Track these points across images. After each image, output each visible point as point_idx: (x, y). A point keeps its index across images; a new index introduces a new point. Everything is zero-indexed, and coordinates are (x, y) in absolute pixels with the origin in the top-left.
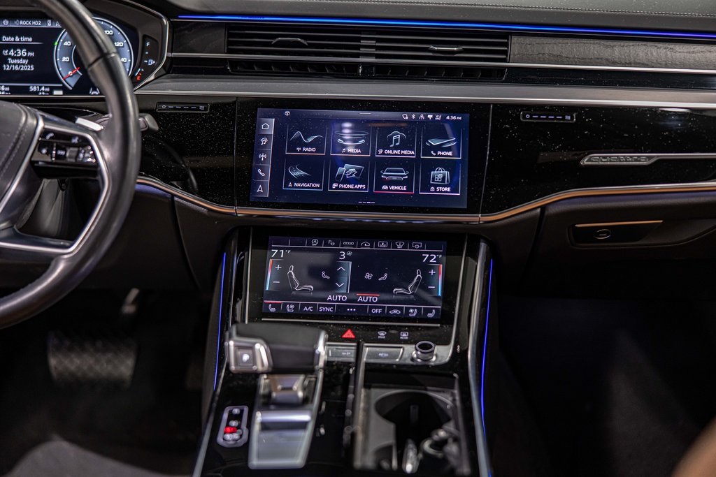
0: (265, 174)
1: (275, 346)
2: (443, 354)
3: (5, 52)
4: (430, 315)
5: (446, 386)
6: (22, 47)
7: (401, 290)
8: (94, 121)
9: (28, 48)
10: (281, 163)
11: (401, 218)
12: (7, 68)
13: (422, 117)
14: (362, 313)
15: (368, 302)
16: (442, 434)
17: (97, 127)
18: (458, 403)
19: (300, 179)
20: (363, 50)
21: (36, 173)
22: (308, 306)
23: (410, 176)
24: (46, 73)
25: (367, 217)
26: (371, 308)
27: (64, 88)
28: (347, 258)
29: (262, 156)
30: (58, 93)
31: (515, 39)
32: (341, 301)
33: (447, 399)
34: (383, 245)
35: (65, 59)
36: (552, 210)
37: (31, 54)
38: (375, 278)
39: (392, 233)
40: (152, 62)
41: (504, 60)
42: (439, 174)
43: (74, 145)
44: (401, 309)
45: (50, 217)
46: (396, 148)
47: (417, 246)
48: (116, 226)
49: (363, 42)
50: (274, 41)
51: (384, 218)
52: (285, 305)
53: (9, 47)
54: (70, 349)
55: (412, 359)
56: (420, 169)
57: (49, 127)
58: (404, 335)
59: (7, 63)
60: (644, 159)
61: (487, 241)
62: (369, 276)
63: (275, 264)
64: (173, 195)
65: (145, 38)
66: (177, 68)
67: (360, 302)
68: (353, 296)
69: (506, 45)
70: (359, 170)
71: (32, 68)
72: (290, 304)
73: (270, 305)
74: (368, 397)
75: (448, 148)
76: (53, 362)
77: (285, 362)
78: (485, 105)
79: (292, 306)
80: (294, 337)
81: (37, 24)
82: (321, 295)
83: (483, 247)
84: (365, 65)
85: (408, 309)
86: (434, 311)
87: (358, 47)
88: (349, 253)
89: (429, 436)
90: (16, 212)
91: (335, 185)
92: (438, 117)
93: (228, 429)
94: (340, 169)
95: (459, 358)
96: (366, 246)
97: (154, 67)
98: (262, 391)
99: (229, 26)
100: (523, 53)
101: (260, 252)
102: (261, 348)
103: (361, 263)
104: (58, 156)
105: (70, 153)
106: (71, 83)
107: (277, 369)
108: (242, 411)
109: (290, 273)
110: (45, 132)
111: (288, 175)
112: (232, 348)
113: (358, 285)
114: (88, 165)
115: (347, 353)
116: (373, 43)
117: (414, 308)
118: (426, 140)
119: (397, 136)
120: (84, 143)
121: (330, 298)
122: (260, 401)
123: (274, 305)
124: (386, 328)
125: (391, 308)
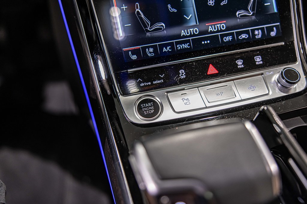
4: (273, 34)
7: (243, 12)
14: (216, 44)
15: (218, 31)
22: (166, 46)
26: (223, 36)
32: (194, 35)
38: (217, 3)
44: (247, 32)
52: (144, 49)
62: (211, 2)
67: (212, 32)
68: (203, 27)
72: (148, 47)
73: (130, 53)
79: (151, 50)
82: (174, 31)
85: (253, 31)
86: (275, 29)
109: (138, 12)
117: (258, 29)
121: (183, 33)
123: (134, 52)
124: (241, 56)
125: (239, 34)
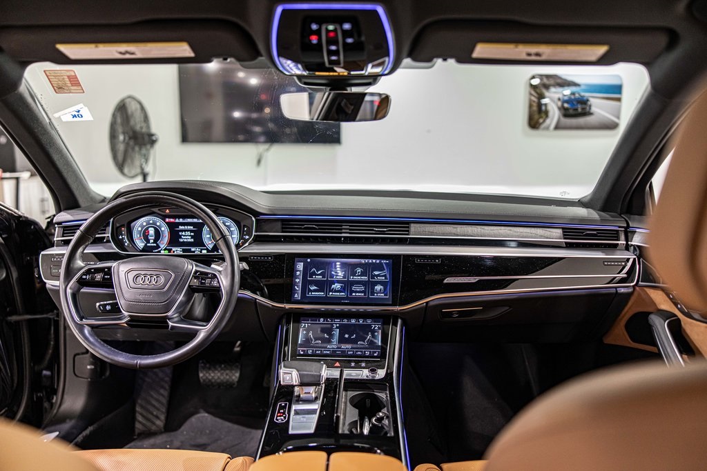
0: (298, 289)
1: (301, 373)
2: (381, 373)
3: (180, 233)
4: (375, 355)
5: (383, 389)
6: (188, 231)
7: (362, 343)
8: (219, 265)
9: (191, 231)
10: (306, 283)
11: (362, 308)
12: (181, 240)
13: (370, 261)
14: (344, 354)
15: (346, 349)
16: (381, 414)
17: (220, 269)
18: (389, 398)
19: (315, 291)
20: (343, 231)
21: (192, 290)
22: (318, 350)
23: (365, 289)
24: (198, 242)
25: (346, 308)
26: (348, 351)
27: (207, 249)
28: (337, 328)
29: (297, 280)
30: (204, 252)
31: (412, 225)
32: (334, 348)
33: (383, 396)
34: (353, 321)
35: (208, 236)
36: (431, 304)
37: (192, 234)
38: (350, 337)
39: (357, 315)
40: (247, 237)
41: (408, 234)
42: (378, 288)
43: (209, 278)
44: (362, 352)
45: (199, 310)
46: (359, 276)
47: (369, 321)
48: (228, 315)
49: (344, 227)
50: (303, 227)
51: (354, 308)
52: (307, 350)
53: (182, 231)
54: (209, 369)
55: (367, 376)
56: (370, 285)
57: (198, 269)
58: (363, 365)
59: (181, 238)
60: (473, 280)
61: (401, 319)
62: (347, 336)
63: (303, 330)
64: (256, 299)
65: (244, 226)
66: (259, 240)
67: (343, 348)
68: (339, 346)
69: (408, 227)
70: (342, 286)
71: (193, 240)
74: (346, 396)
75: (382, 275)
76: (201, 375)
77: (306, 380)
78: (399, 256)
79: (311, 351)
80: (311, 368)
81: (195, 220)
82: (325, 345)
83: (400, 321)
84: (344, 237)
85: (365, 352)
86: (377, 352)
87: (341, 229)
88: (338, 325)
89: (375, 415)
90: (182, 309)
91: (331, 293)
92: (378, 261)
93: (279, 414)
94: (333, 286)
95: (389, 375)
96: (345, 321)
97: (248, 239)
98: (296, 394)
99: (283, 220)
100: (416, 231)
101: (296, 324)
102: (295, 373)
103: (343, 329)
104: (202, 283)
105: (208, 281)
106: (210, 247)
107: (302, 384)
108: (286, 404)
109: (310, 335)
110: (196, 272)
111: (309, 289)
112: (281, 374)
113: (342, 340)
114: (215, 287)
115: (335, 373)
116: (348, 227)
117: (368, 351)
118: (372, 272)
119: (359, 270)
120: (215, 276)
121: (328, 347)
122: (294, 399)
123: (302, 351)
124: (354, 361)
125: (357, 351)
